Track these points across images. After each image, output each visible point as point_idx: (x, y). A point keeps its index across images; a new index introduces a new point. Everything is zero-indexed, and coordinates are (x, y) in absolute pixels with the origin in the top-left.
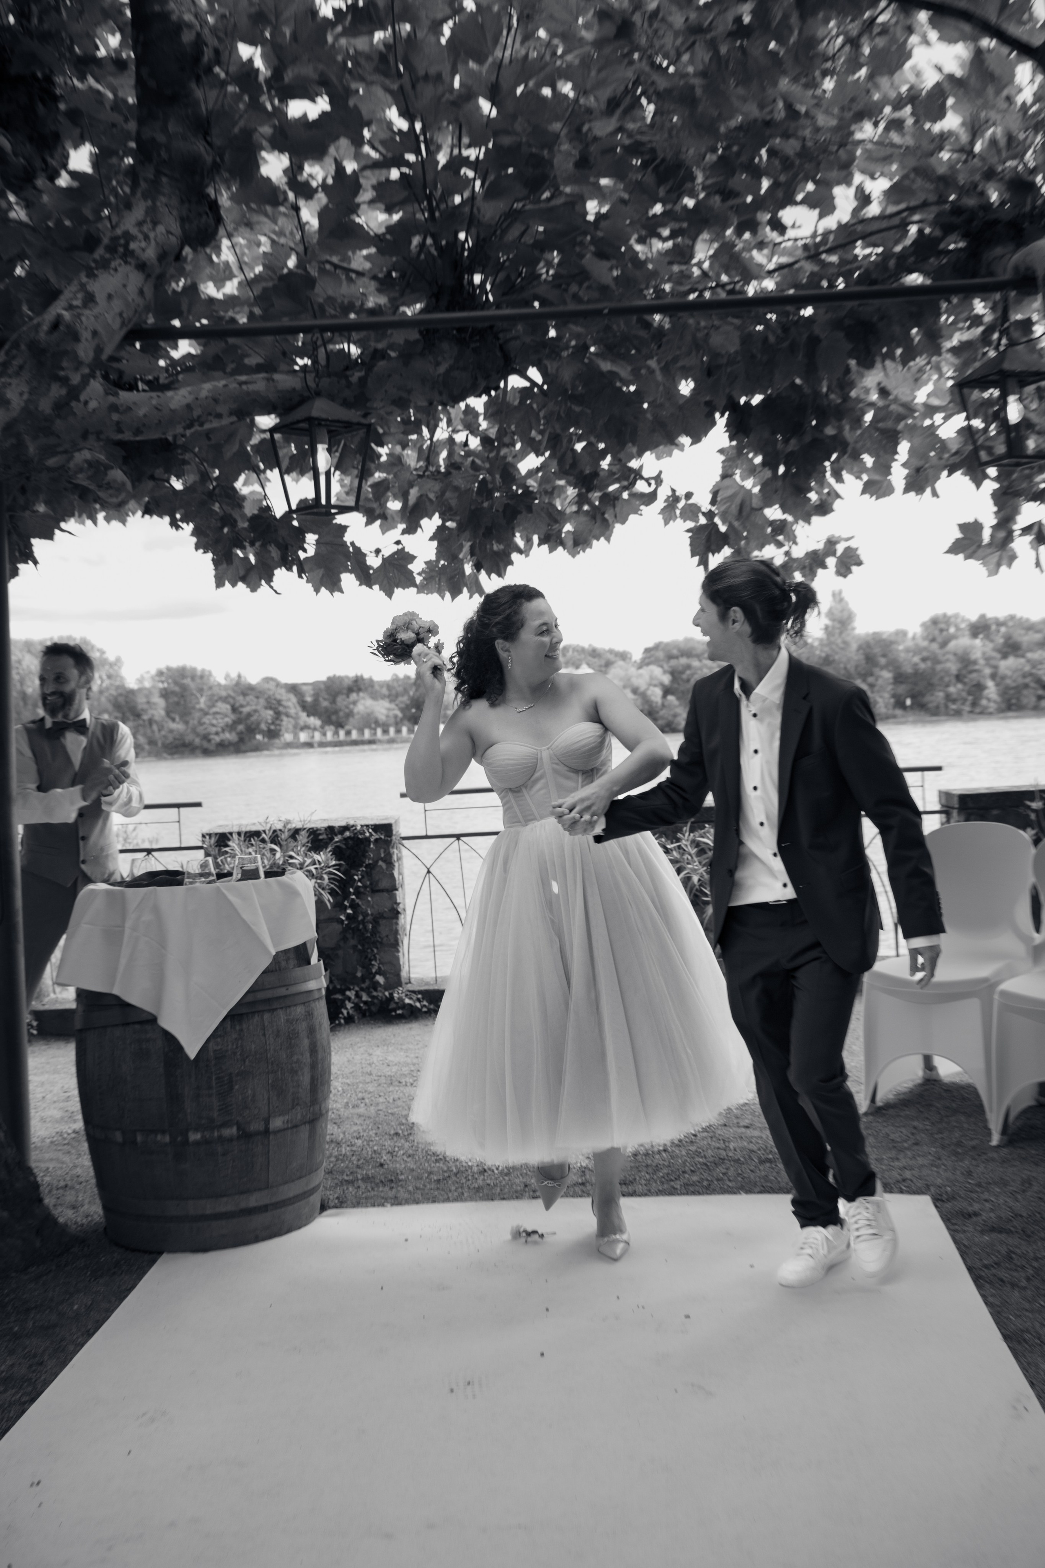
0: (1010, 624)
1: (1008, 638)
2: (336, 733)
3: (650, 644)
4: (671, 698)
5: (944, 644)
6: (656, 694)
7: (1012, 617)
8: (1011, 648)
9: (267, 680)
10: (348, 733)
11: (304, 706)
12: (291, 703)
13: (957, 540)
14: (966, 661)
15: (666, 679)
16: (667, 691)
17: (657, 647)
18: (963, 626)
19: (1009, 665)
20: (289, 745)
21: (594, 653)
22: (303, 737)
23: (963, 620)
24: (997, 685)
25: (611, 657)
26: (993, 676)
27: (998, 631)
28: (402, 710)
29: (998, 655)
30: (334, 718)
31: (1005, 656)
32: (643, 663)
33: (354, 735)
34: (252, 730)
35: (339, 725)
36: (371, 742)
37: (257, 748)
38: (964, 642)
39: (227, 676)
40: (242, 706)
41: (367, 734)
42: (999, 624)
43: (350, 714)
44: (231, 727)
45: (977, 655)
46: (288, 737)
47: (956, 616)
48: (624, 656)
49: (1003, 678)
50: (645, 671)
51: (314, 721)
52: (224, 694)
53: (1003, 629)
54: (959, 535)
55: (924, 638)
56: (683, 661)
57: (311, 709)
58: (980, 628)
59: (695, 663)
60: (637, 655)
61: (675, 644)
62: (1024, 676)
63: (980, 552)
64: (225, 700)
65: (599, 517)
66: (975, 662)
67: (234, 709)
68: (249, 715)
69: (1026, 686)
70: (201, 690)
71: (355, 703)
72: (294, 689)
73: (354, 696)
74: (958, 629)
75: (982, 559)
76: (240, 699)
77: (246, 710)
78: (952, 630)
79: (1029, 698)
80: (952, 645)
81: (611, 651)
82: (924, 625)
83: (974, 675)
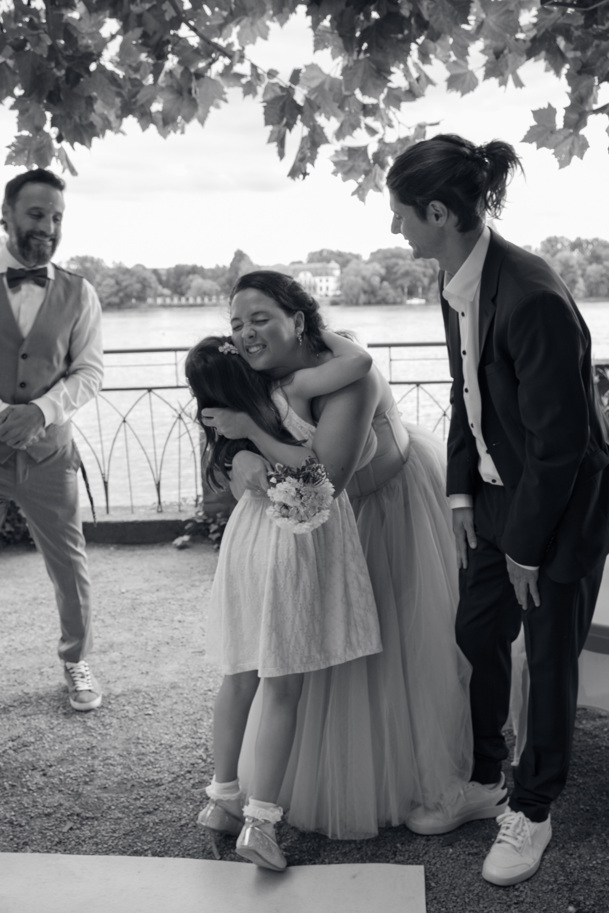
0: (595, 243)
1: (593, 252)
2: (180, 299)
3: (374, 250)
4: (386, 284)
5: (554, 255)
6: (376, 280)
7: (596, 240)
8: (596, 258)
9: (138, 266)
10: (187, 299)
11: (160, 281)
12: (153, 279)
13: (532, 128)
14: (566, 265)
15: (383, 271)
16: (383, 279)
17: (379, 251)
18: (566, 244)
19: (593, 269)
20: (151, 306)
21: (340, 255)
22: (159, 301)
23: (567, 240)
24: (585, 281)
25: (350, 257)
26: (583, 276)
27: (587, 247)
28: (221, 286)
29: (585, 262)
30: (179, 290)
31: (591, 263)
32: (370, 261)
33: (191, 301)
34: (128, 296)
35: (182, 294)
36: (202, 305)
37: (132, 307)
38: (566, 253)
39: (114, 263)
40: (122, 281)
41: (199, 301)
42: (588, 243)
43: (189, 288)
44: (116, 294)
45: (573, 262)
46: (150, 301)
47: (562, 238)
48: (357, 257)
49: (589, 276)
50: (370, 267)
51: (167, 291)
52: (111, 273)
53: (590, 247)
54: (534, 123)
55: (542, 250)
56: (393, 260)
57: (164, 284)
58: (577, 245)
59: (401, 262)
60: (366, 257)
61: (388, 251)
62: (602, 276)
63: (553, 139)
64: (112, 277)
65: (185, 94)
66: (572, 267)
67: (118, 283)
68: (126, 287)
69: (602, 282)
70: (97, 271)
71: (191, 281)
72: (155, 272)
73: (191, 277)
74: (563, 245)
75: (555, 147)
76: (121, 277)
77: (124, 284)
78: (559, 246)
79: (603, 289)
80: (559, 256)
81: (350, 254)
82: (543, 243)
83: (571, 275)
